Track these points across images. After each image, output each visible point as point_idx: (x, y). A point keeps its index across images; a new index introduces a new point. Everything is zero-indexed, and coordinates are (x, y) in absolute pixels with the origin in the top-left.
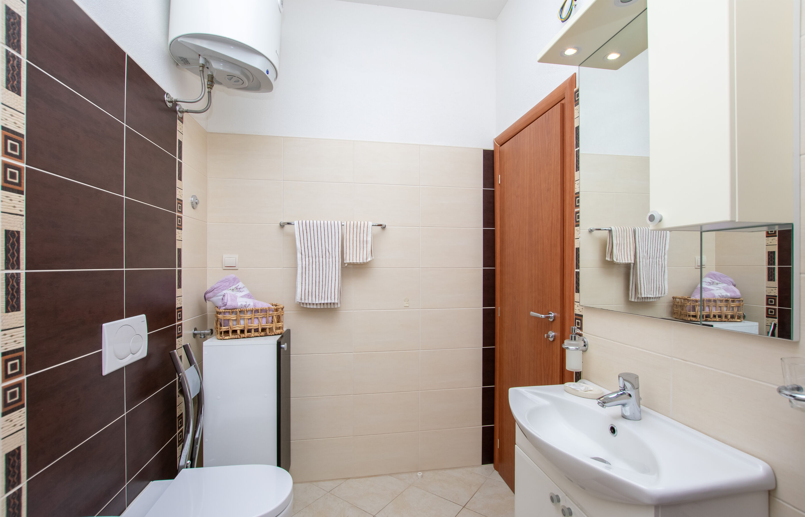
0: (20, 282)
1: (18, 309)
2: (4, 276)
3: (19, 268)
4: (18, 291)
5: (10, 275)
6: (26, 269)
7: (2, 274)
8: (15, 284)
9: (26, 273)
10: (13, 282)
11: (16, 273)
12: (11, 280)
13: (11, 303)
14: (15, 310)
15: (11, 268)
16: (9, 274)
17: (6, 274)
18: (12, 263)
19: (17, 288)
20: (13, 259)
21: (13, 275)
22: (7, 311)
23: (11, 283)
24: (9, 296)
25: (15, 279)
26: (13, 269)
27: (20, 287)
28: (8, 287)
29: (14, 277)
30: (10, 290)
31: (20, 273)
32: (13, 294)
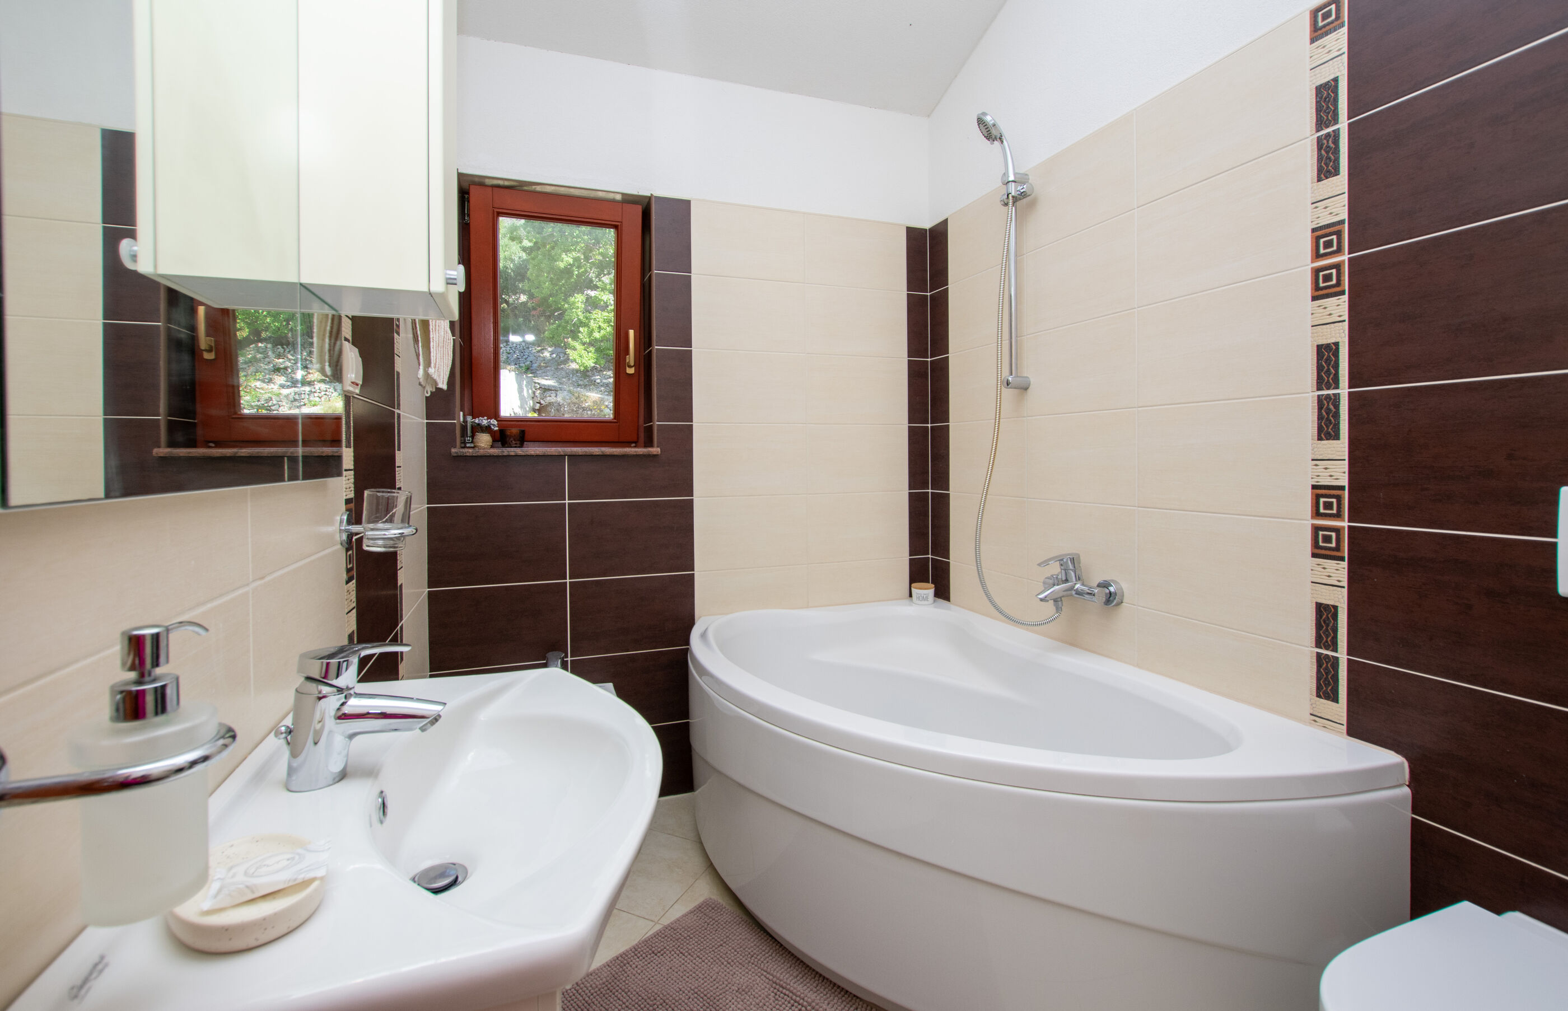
0: (1339, 404)
1: (1337, 437)
2: (1316, 398)
3: (1337, 387)
4: (1337, 415)
5: (1323, 397)
6: (1349, 388)
7: (1313, 397)
8: (1331, 407)
9: (1349, 393)
10: (1328, 405)
11: (1333, 394)
12: (1325, 402)
13: (1326, 429)
14: (1332, 438)
15: (1324, 388)
16: (1322, 395)
17: (1319, 396)
18: (1326, 383)
19: (1335, 412)
20: (1328, 378)
21: (1328, 397)
22: (1320, 439)
23: (1325, 406)
24: (1323, 421)
25: (1332, 401)
26: (1328, 389)
27: (1339, 410)
28: (1321, 410)
29: (1330, 399)
30: (1324, 414)
31: (1339, 394)
32: (1328, 419)
